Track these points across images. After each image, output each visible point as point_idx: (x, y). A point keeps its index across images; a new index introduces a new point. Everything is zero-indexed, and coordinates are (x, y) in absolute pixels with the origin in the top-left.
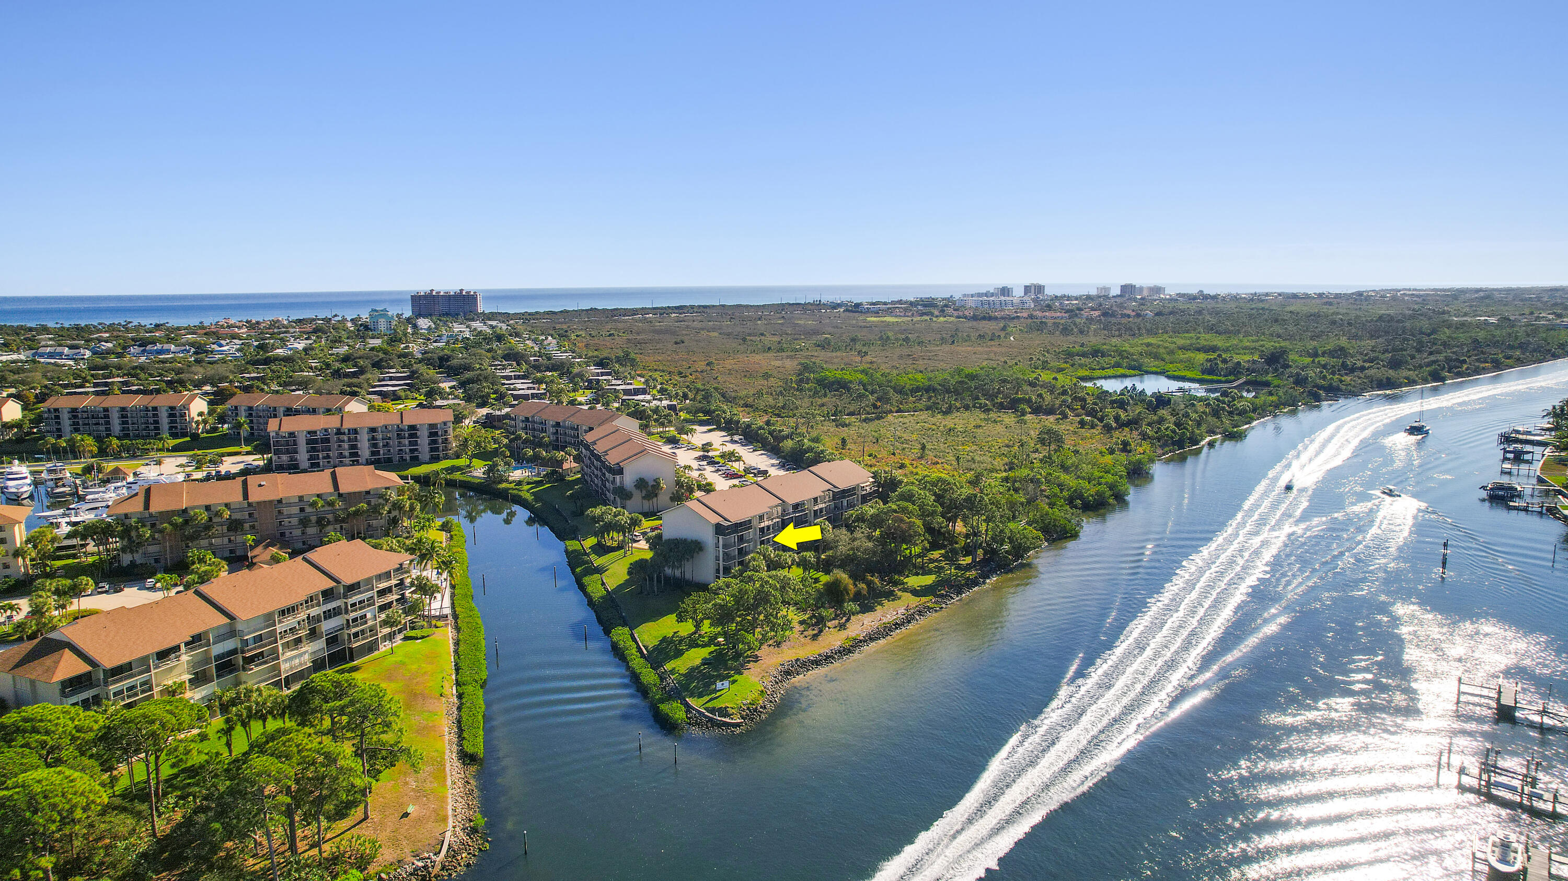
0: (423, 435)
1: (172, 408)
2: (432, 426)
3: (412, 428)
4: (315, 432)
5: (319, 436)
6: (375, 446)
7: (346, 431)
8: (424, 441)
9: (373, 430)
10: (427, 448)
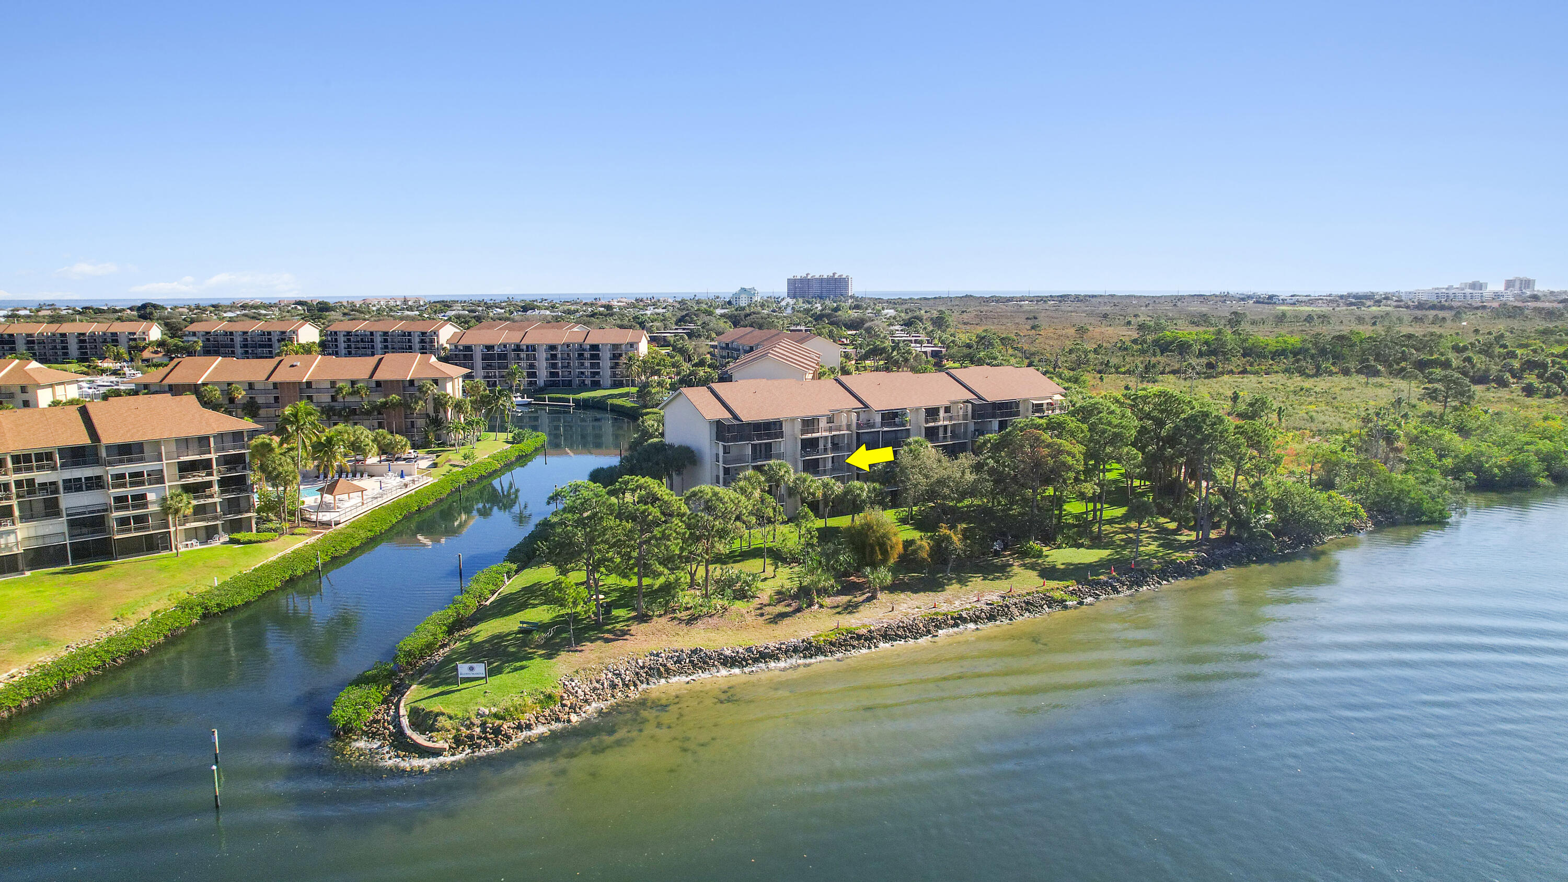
0: (606, 355)
1: (423, 334)
2: (615, 347)
3: (595, 347)
4: (493, 347)
5: (497, 350)
6: (554, 366)
7: (525, 347)
8: (606, 363)
9: (552, 347)
10: (609, 372)
